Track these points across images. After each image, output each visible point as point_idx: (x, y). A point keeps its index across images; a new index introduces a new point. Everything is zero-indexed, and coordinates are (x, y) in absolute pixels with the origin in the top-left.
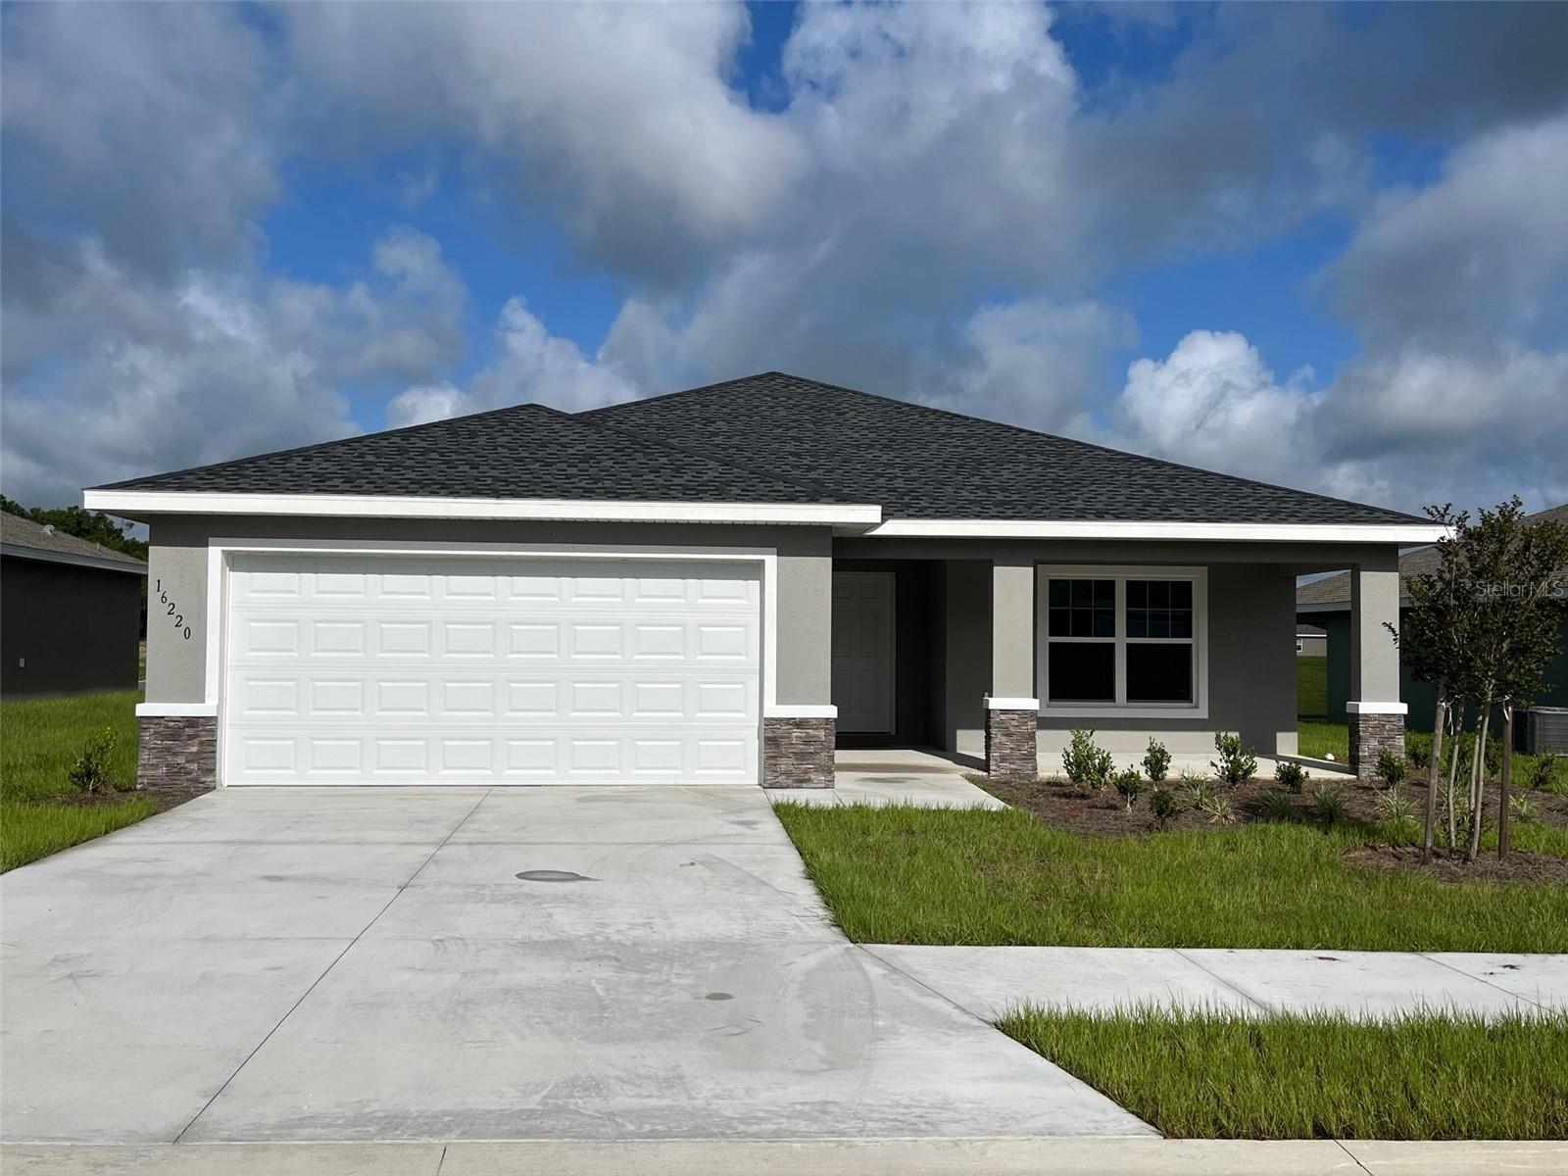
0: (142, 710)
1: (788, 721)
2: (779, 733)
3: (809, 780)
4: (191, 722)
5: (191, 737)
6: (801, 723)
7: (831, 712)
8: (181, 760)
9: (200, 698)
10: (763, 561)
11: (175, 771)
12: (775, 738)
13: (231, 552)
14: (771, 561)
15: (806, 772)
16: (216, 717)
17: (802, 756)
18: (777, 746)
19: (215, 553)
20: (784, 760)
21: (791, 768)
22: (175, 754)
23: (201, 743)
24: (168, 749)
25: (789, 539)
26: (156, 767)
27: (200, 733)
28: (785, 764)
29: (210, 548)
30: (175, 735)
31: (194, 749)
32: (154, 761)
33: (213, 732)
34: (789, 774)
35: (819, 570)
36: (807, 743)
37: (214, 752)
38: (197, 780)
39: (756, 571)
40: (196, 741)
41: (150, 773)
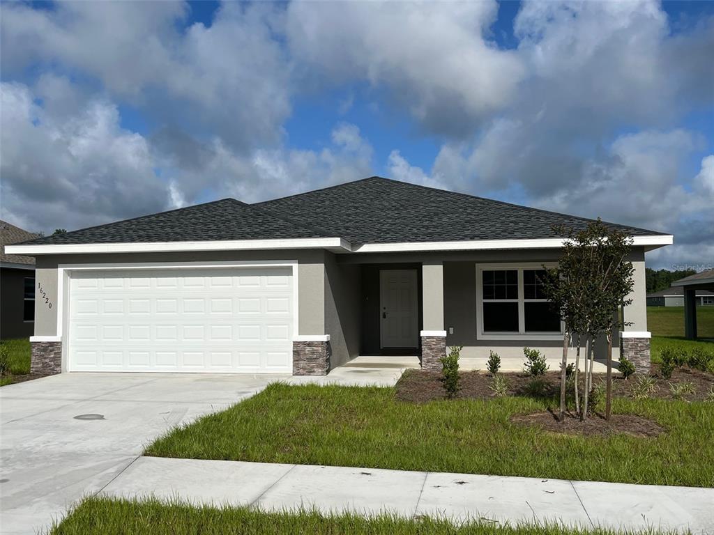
0: (32, 339)
1: (304, 343)
2: (299, 349)
3: (314, 372)
4: (51, 344)
5: (51, 351)
6: (310, 344)
7: (324, 338)
8: (47, 361)
9: (54, 333)
10: (292, 266)
11: (46, 365)
12: (299, 351)
13: (70, 270)
14: (295, 266)
15: (312, 367)
16: (61, 342)
17: (310, 360)
18: (299, 355)
19: (61, 271)
20: (302, 362)
21: (305, 365)
22: (45, 358)
23: (55, 353)
24: (43, 356)
25: (304, 256)
26: (37, 363)
27: (54, 349)
28: (302, 363)
29: (59, 269)
30: (45, 350)
31: (52, 356)
32: (37, 361)
33: (60, 348)
34: (304, 368)
35: (318, 270)
36: (313, 353)
37: (60, 357)
38: (53, 369)
39: (288, 271)
40: (53, 353)
41: (35, 366)
